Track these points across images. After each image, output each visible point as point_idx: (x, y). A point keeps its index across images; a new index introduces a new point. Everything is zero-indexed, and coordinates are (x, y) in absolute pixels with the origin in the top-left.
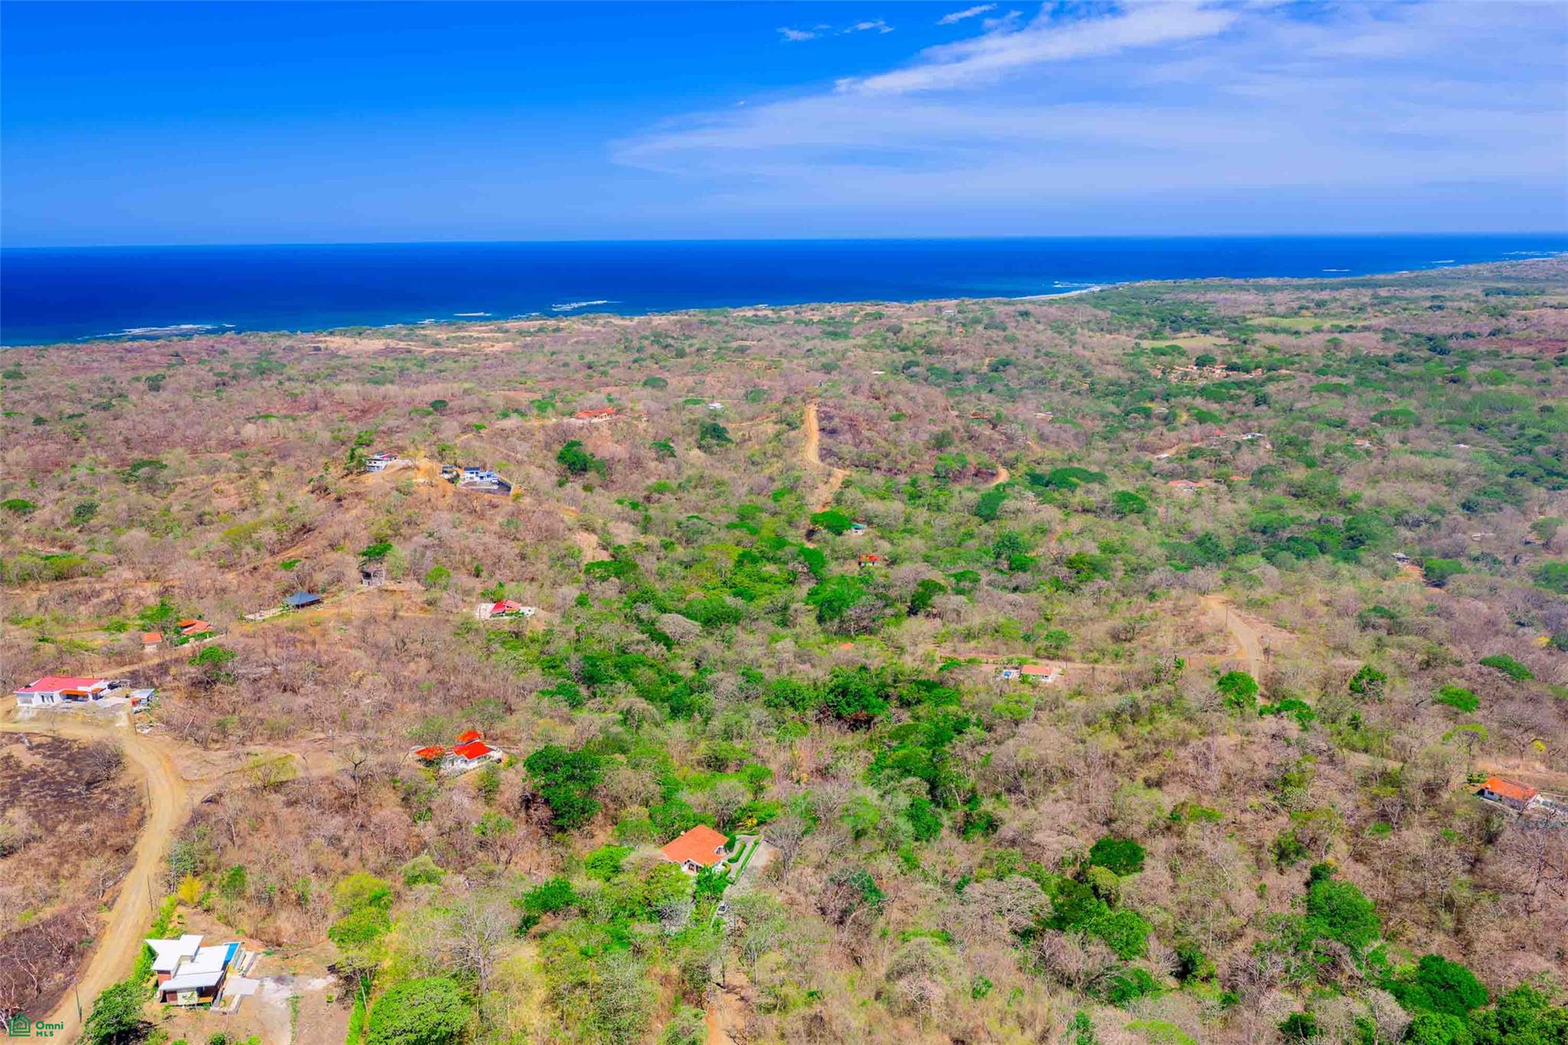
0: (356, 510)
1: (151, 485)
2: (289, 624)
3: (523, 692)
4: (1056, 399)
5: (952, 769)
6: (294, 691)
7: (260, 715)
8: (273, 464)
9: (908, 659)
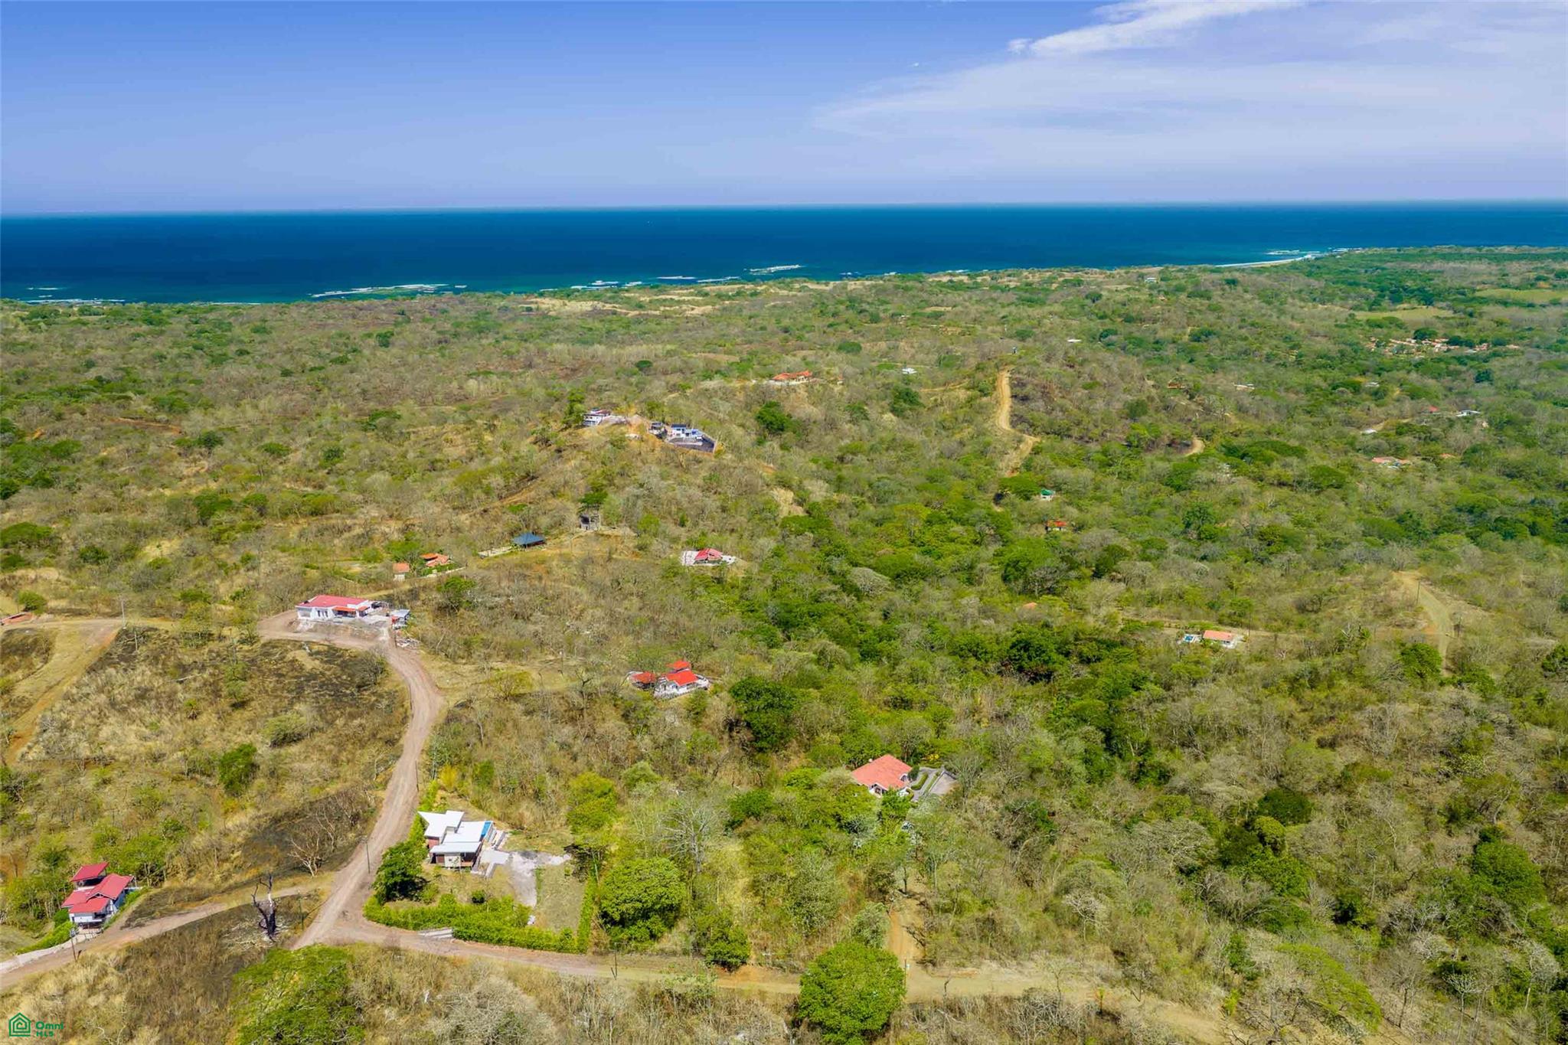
0: (573, 463)
1: (387, 433)
2: (518, 562)
3: (724, 632)
4: (1260, 371)
5: (1126, 720)
6: (525, 618)
7: (497, 637)
8: (495, 417)
9: (1090, 619)
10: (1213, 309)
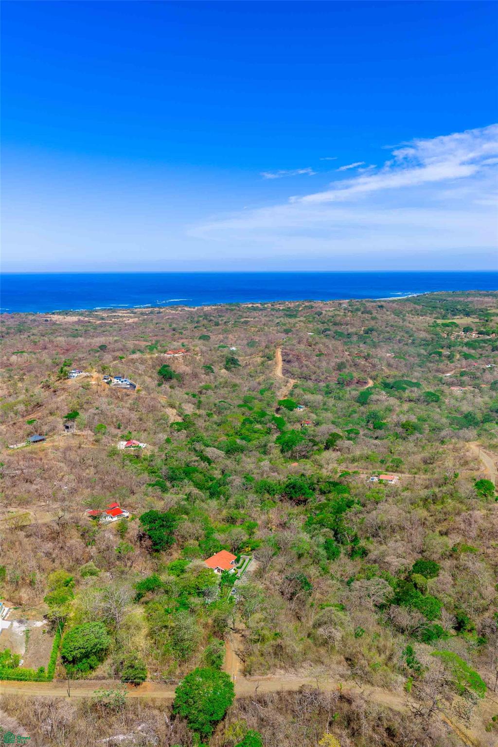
0: (62, 397)
2: (30, 450)
3: (139, 484)
4: (396, 347)
5: (345, 524)
6: (31, 482)
7: (15, 493)
8: (24, 374)
9: (324, 471)
10: (373, 319)
